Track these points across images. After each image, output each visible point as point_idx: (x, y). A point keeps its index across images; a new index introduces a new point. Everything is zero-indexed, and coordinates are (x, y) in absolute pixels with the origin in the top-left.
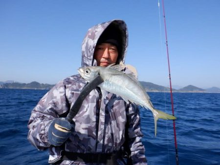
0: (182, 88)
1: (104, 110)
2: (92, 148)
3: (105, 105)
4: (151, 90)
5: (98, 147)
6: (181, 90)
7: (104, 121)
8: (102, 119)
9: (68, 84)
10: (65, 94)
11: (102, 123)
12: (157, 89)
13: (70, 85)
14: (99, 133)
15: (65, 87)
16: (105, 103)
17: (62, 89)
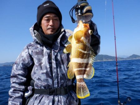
0: (128, 57)
1: (54, 59)
2: (50, 85)
3: (54, 56)
4: (108, 60)
5: (54, 84)
6: (128, 58)
7: (55, 67)
8: (54, 65)
9: (30, 47)
10: (29, 53)
11: (54, 68)
12: (111, 59)
13: (31, 47)
14: (54, 75)
15: (28, 48)
16: (54, 55)
17: (27, 50)
